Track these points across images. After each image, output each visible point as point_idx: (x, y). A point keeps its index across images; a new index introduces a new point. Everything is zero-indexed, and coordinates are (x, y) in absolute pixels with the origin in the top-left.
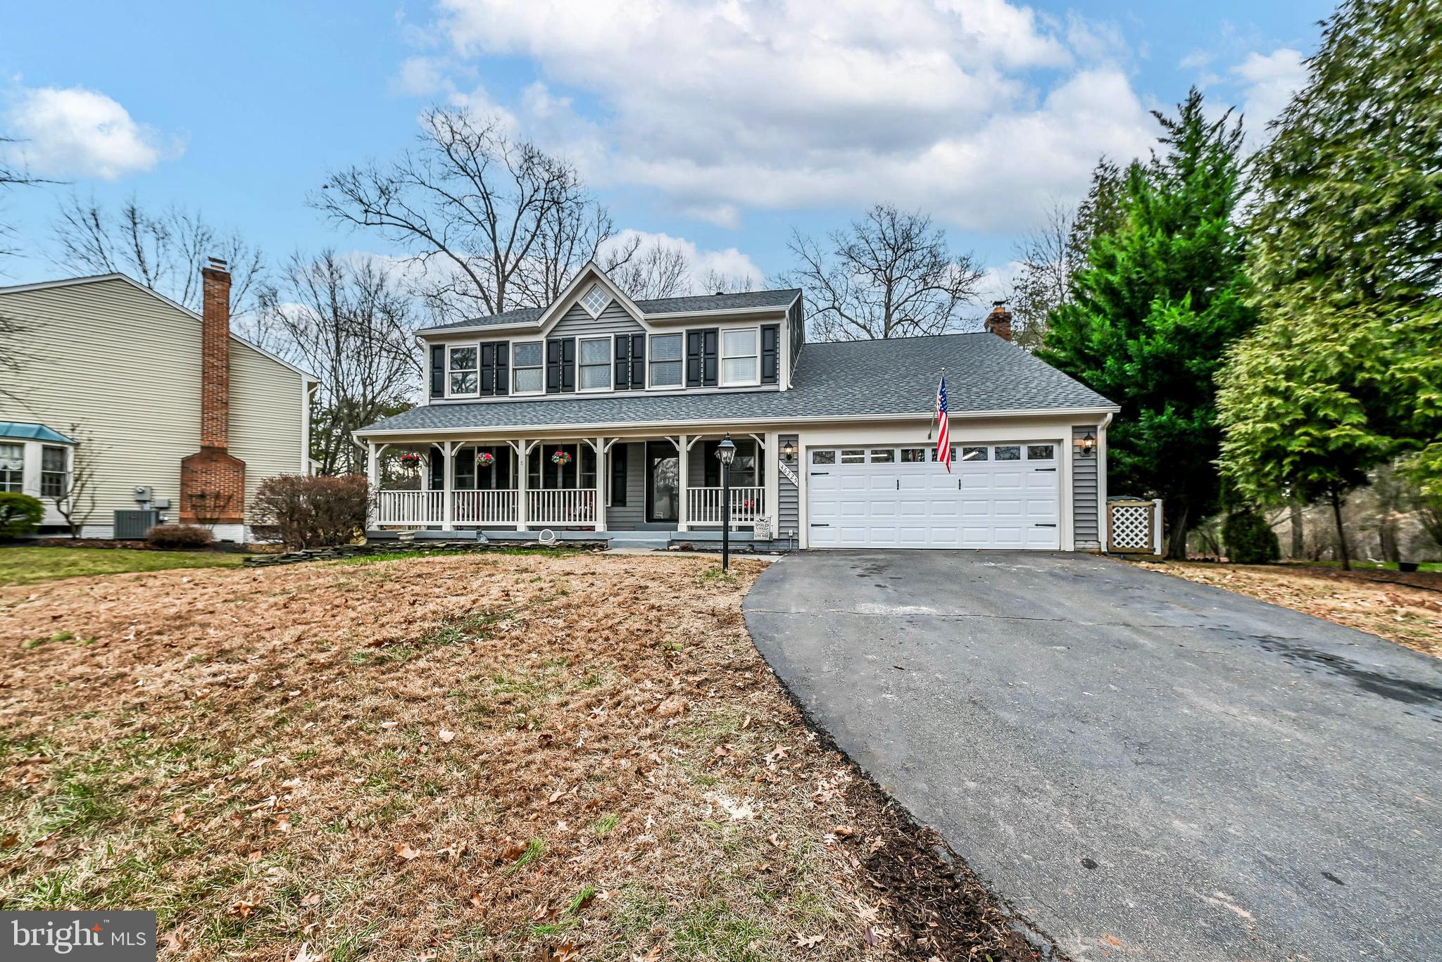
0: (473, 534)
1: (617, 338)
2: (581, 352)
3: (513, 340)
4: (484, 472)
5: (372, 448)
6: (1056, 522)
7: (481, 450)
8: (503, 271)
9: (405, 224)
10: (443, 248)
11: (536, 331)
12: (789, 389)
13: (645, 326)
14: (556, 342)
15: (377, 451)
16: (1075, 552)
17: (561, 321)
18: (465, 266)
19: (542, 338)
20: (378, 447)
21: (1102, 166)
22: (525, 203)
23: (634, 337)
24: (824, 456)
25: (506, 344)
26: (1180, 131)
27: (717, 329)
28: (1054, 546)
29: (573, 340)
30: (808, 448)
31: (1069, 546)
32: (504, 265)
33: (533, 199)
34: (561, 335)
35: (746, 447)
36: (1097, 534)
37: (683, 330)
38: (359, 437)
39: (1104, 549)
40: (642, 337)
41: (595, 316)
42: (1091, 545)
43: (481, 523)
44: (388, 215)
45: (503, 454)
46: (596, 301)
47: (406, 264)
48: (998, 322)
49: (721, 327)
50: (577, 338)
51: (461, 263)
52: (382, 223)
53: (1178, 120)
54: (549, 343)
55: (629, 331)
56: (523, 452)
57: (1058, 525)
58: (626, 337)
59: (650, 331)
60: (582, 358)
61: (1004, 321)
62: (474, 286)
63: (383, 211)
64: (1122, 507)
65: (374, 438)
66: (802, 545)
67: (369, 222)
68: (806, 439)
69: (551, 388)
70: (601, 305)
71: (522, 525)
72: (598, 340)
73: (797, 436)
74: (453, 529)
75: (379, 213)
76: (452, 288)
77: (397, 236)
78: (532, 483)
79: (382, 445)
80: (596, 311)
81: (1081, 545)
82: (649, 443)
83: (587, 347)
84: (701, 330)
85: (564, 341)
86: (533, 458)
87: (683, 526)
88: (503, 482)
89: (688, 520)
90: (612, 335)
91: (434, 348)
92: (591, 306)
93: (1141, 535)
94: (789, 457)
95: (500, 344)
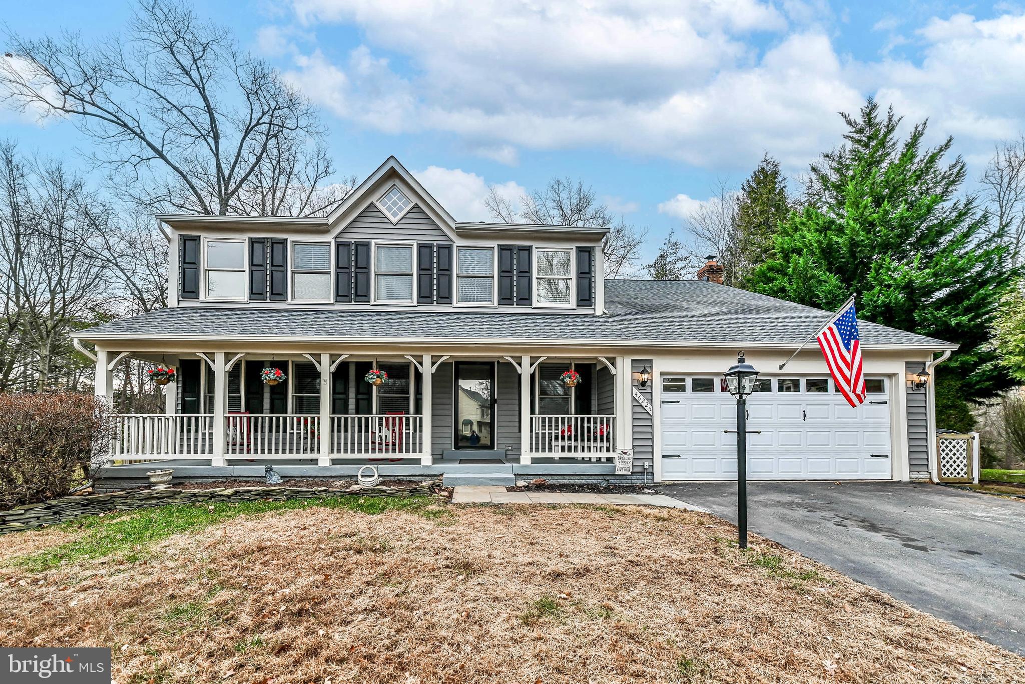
0: (261, 470)
1: (421, 247)
2: (378, 259)
3: (291, 238)
5: (102, 356)
6: (888, 453)
8: (226, 189)
9: (115, 119)
10: (161, 156)
11: (322, 230)
12: (604, 313)
13: (452, 236)
14: (348, 245)
15: (109, 361)
16: (911, 482)
17: (353, 221)
18: (184, 177)
19: (329, 238)
20: (111, 355)
21: (766, 161)
22: (252, 124)
23: (440, 247)
24: (674, 384)
25: (283, 242)
26: (861, 131)
27: (531, 247)
28: (886, 476)
29: (367, 245)
30: (662, 374)
31: (906, 478)
32: (227, 185)
33: (261, 121)
34: (353, 237)
36: (928, 465)
37: (494, 244)
38: (81, 341)
39: (936, 480)
40: (449, 248)
41: (394, 220)
42: (923, 476)
44: (93, 104)
46: (395, 204)
47: (114, 166)
48: (713, 273)
49: (535, 244)
50: (373, 242)
51: (181, 173)
52: (85, 113)
53: (860, 121)
54: (338, 246)
55: (435, 240)
56: (325, 368)
57: (890, 456)
58: (430, 247)
59: (458, 242)
60: (377, 266)
61: (717, 272)
62: (194, 198)
63: (88, 98)
64: (946, 440)
65: (104, 343)
66: (657, 479)
67: (68, 107)
68: (661, 365)
69: (341, 296)
70: (400, 209)
71: (327, 458)
72: (397, 247)
73: (651, 361)
74: (226, 464)
75: (82, 100)
76: (168, 198)
77: (100, 132)
79: (119, 353)
80: (395, 214)
81: (915, 475)
82: (457, 363)
83: (383, 252)
84: (515, 246)
85: (357, 245)
87: (526, 458)
89: (531, 450)
90: (415, 244)
91: (184, 240)
92: (389, 209)
93: (962, 466)
94: (644, 384)
95: (275, 242)
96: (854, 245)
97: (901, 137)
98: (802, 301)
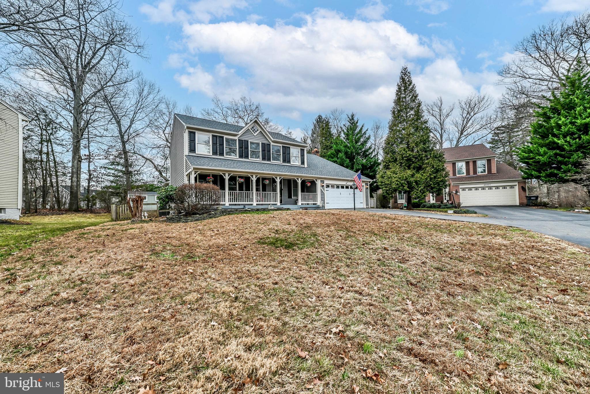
1: (262, 144)
2: (251, 146)
3: (225, 136)
4: (241, 185)
5: (193, 173)
7: (240, 177)
11: (235, 135)
12: (307, 167)
13: (271, 142)
14: (241, 140)
15: (195, 174)
17: (243, 134)
19: (236, 138)
20: (195, 172)
23: (267, 145)
25: (222, 137)
28: (362, 207)
29: (247, 141)
30: (326, 184)
31: (365, 207)
34: (243, 138)
35: (313, 183)
36: (369, 204)
37: (281, 145)
39: (370, 207)
40: (270, 145)
41: (255, 135)
43: (245, 203)
45: (247, 180)
46: (255, 130)
48: (317, 153)
49: (291, 147)
50: (249, 141)
54: (239, 140)
55: (266, 142)
56: (254, 179)
57: (363, 203)
58: (265, 144)
59: (272, 144)
64: (371, 199)
66: (325, 208)
71: (255, 203)
72: (256, 143)
73: (324, 181)
74: (229, 205)
78: (257, 190)
79: (197, 172)
80: (255, 133)
83: (253, 145)
84: (286, 147)
85: (245, 141)
86: (258, 181)
88: (248, 189)
90: (261, 142)
92: (253, 131)
93: (373, 205)
94: (323, 186)
95: (220, 137)
96: (352, 152)
97: (359, 125)
98: (341, 165)
